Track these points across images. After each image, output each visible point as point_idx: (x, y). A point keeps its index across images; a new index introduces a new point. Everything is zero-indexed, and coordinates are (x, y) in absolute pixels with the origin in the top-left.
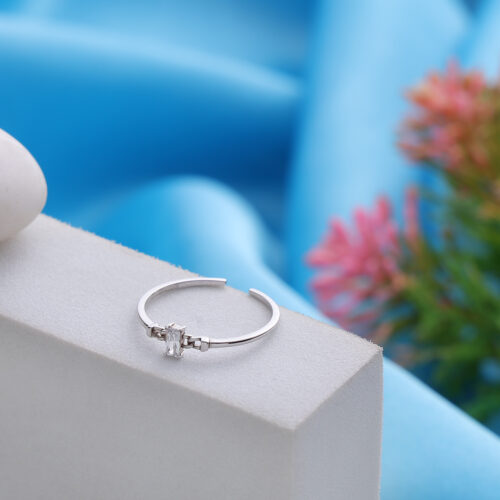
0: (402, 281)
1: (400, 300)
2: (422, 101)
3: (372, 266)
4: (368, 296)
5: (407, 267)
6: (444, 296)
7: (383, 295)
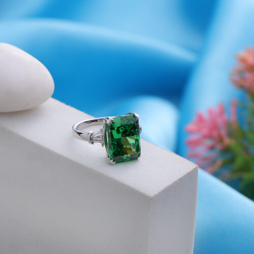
0: (228, 141)
1: (226, 150)
2: (243, 60)
3: (215, 134)
4: (212, 148)
5: (231, 135)
6: (246, 150)
7: (219, 147)
